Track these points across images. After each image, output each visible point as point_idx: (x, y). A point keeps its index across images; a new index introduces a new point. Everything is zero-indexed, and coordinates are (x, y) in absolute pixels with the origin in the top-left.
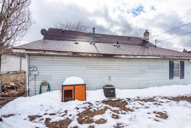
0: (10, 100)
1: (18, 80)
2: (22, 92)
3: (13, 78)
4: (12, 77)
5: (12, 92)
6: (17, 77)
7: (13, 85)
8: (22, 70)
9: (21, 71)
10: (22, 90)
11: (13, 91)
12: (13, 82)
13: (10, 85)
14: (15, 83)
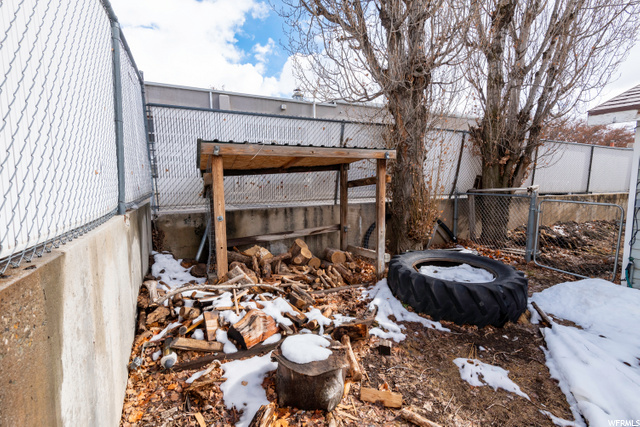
0: (560, 276)
1: (577, 221)
2: (593, 261)
3: (563, 212)
4: (561, 209)
5: (561, 253)
6: (573, 212)
7: (561, 232)
8: (590, 190)
9: (587, 192)
10: (593, 258)
11: (563, 253)
12: (560, 223)
13: (553, 233)
14: (565, 230)
